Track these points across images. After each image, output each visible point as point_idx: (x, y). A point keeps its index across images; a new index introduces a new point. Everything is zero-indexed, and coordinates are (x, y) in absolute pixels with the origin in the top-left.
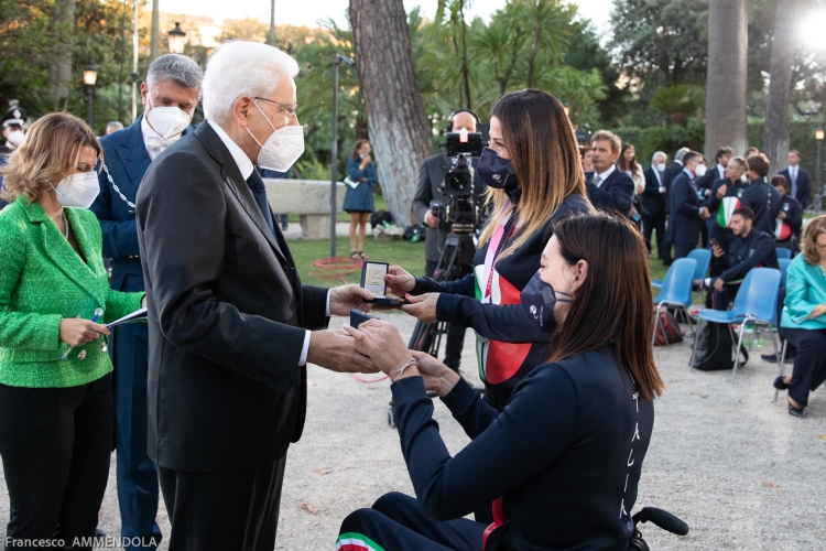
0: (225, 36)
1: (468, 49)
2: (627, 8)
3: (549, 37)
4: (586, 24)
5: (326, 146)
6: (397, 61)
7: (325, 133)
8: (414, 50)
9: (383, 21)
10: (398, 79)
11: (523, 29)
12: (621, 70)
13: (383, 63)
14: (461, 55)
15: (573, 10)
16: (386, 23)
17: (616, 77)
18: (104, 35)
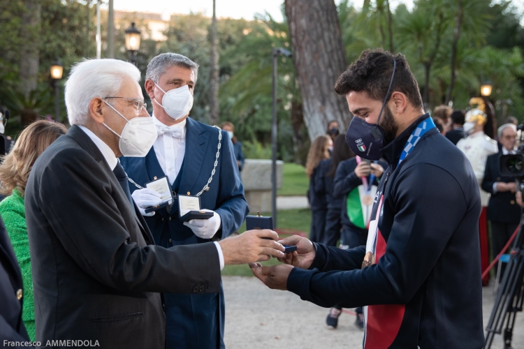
0: (172, 31)
1: (395, 36)
3: (471, 21)
4: (506, 4)
5: (265, 127)
6: (329, 49)
7: (263, 114)
8: (344, 37)
9: (315, 15)
10: (330, 66)
11: (445, 15)
13: (316, 53)
14: (387, 42)
16: (319, 17)
18: (66, 32)
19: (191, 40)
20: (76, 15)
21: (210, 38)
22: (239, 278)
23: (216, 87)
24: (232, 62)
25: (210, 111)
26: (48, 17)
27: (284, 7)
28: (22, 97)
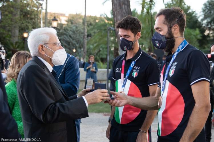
0: (69, 20)
2: (208, 6)
4: (193, 12)
5: (104, 56)
7: (103, 52)
9: (124, 15)
12: (206, 28)
14: (150, 26)
15: (189, 8)
17: (204, 31)
18: (29, 20)
19: (76, 24)
20: (33, 14)
21: (84, 23)
22: (94, 113)
23: (86, 41)
24: (92, 32)
25: (83, 51)
26: (23, 14)
27: (112, 11)
28: (12, 44)
